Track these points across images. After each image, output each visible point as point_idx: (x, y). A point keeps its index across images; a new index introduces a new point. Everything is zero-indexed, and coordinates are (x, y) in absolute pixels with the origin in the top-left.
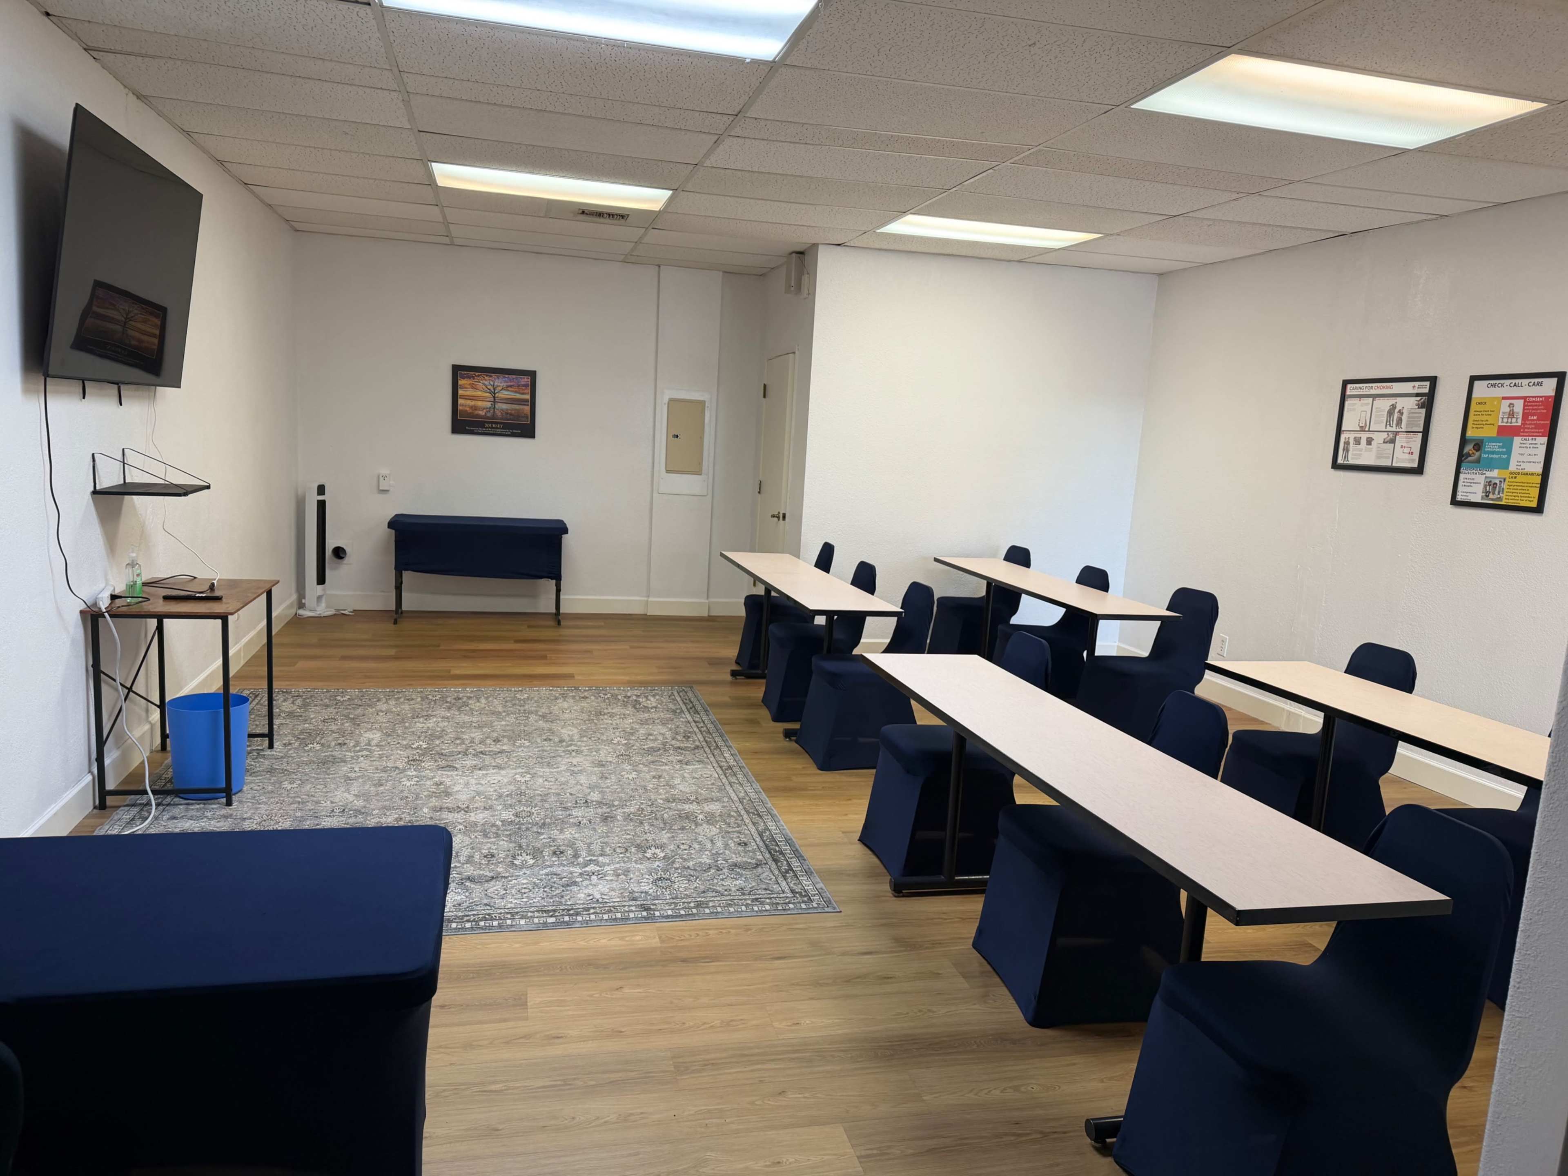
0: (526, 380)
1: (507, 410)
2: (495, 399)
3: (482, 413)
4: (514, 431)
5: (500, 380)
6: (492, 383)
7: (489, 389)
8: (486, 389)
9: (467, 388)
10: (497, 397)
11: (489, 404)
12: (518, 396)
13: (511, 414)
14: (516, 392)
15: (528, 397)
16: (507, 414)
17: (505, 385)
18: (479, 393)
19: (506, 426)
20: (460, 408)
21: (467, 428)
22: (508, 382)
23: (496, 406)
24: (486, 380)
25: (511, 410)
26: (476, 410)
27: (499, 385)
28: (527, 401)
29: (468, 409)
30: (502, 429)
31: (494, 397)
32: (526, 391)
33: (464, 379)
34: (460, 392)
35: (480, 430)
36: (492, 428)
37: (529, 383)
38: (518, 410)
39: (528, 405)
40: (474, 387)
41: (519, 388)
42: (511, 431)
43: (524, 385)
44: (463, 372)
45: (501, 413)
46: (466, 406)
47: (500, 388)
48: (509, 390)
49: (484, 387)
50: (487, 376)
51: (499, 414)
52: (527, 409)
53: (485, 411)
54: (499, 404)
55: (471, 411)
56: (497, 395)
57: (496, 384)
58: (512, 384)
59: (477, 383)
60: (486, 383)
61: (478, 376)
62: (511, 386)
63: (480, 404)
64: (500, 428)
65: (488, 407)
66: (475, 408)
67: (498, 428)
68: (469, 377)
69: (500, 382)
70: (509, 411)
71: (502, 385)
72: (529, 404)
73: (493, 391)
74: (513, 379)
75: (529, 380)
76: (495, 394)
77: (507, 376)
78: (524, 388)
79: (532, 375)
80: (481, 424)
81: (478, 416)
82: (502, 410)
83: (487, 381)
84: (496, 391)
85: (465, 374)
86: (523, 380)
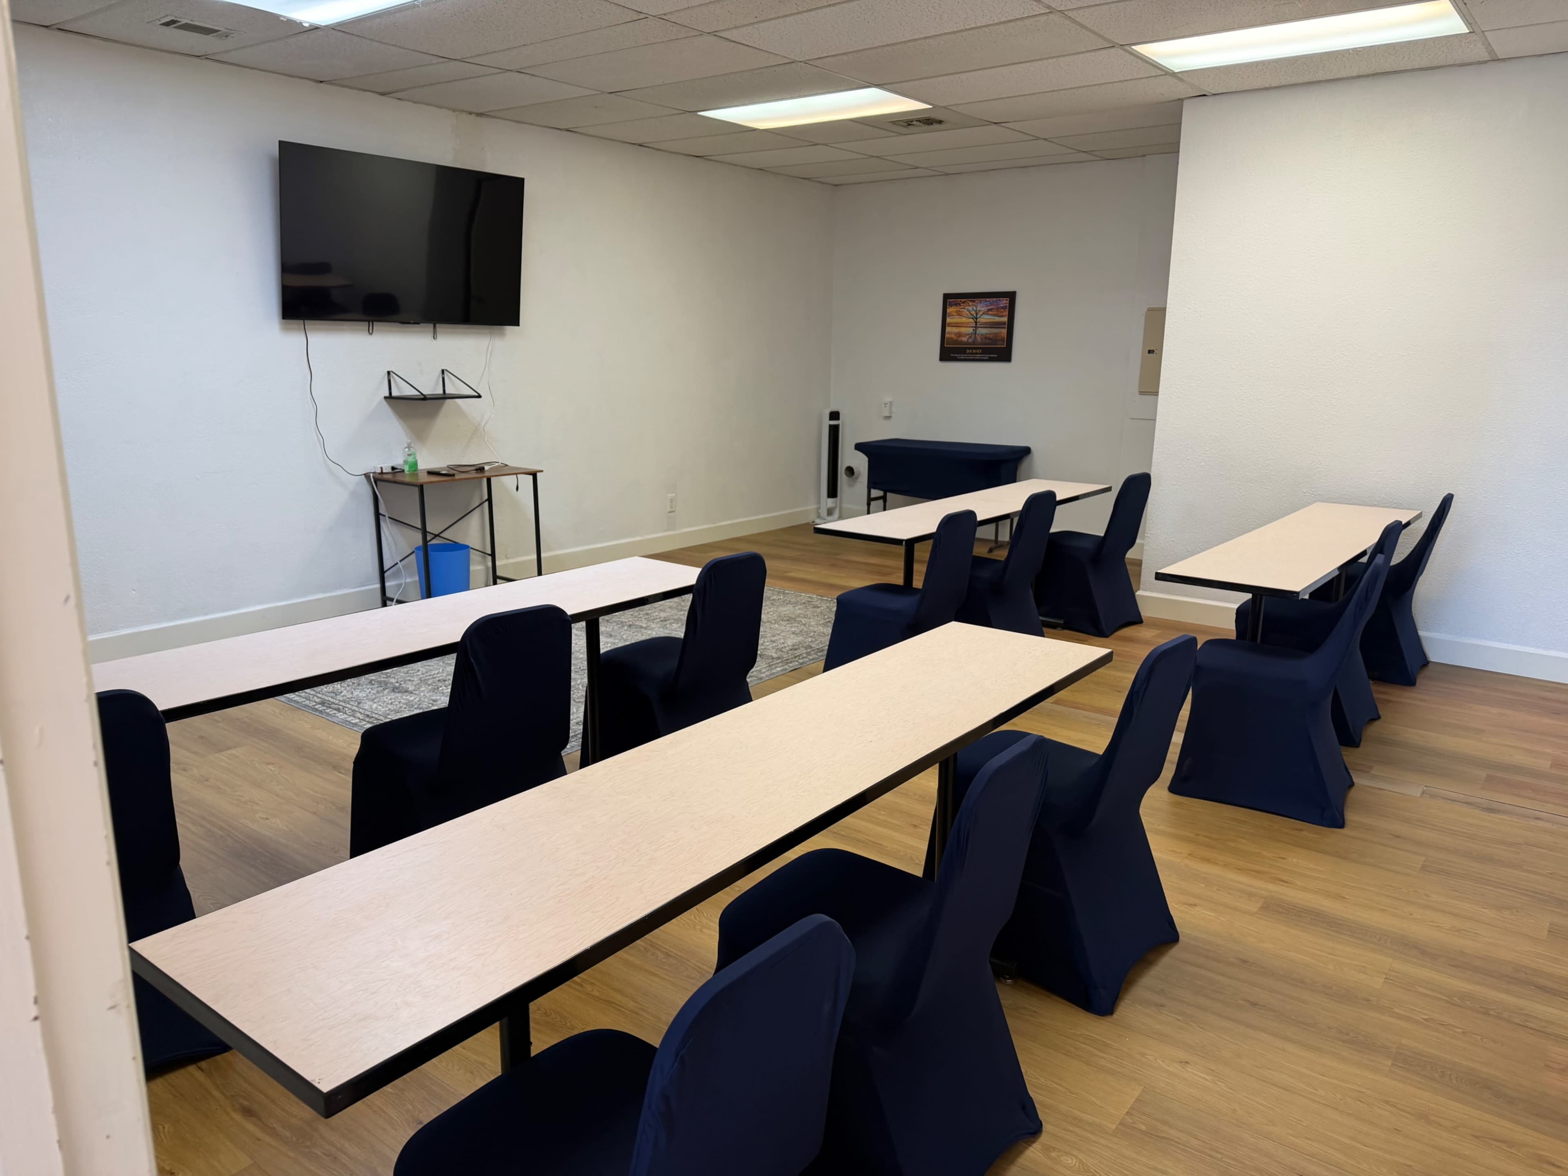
0: (1005, 302)
1: (986, 334)
2: (976, 325)
3: (964, 339)
4: (991, 356)
5: (982, 305)
6: (975, 308)
7: (972, 315)
8: (969, 315)
9: (953, 315)
10: (979, 322)
11: (971, 330)
12: (997, 319)
13: (990, 339)
14: (995, 315)
15: (1005, 319)
16: (986, 338)
17: (984, 309)
18: (964, 320)
19: (985, 351)
20: (947, 336)
21: (952, 355)
22: (988, 306)
23: (978, 332)
24: (969, 306)
25: (990, 334)
26: (960, 336)
27: (981, 309)
28: (1004, 323)
29: (953, 336)
30: (982, 354)
31: (976, 322)
32: (1004, 314)
33: (951, 306)
34: (948, 320)
35: (962, 356)
36: (972, 354)
37: (1008, 305)
38: (996, 334)
39: (1005, 328)
40: (959, 314)
41: (997, 311)
42: (988, 355)
43: (1002, 308)
44: (952, 300)
45: (982, 338)
46: (952, 333)
47: (981, 313)
48: (988, 314)
49: (968, 313)
50: (971, 301)
51: (979, 339)
52: (1004, 332)
53: (967, 337)
54: (980, 329)
55: (956, 338)
56: (978, 320)
57: (978, 309)
58: (992, 307)
59: (962, 310)
60: (970, 309)
61: (964, 302)
62: (991, 310)
63: (963, 330)
64: (980, 354)
65: (970, 332)
66: (959, 335)
67: (976, 354)
68: (956, 304)
69: (981, 306)
70: (988, 336)
71: (983, 309)
72: (1006, 326)
73: (975, 316)
74: (993, 302)
75: (1008, 302)
76: (976, 319)
77: (988, 300)
78: (1002, 310)
79: (1011, 296)
80: (962, 351)
81: (962, 343)
82: (982, 335)
83: (970, 308)
84: (978, 316)
85: (953, 302)
86: (1002, 302)
